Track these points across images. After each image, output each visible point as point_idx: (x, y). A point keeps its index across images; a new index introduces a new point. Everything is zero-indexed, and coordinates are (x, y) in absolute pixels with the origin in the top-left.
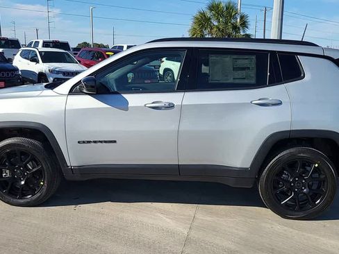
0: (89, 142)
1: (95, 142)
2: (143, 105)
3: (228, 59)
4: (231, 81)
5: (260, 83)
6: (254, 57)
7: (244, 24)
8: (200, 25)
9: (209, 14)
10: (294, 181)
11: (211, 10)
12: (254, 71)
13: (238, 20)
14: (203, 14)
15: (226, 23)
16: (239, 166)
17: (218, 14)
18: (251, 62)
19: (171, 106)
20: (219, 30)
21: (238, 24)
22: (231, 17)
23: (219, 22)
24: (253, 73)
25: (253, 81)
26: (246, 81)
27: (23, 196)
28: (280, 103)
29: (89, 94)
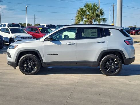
0: (50, 55)
1: (52, 55)
2: (65, 43)
3: (89, 30)
4: (90, 36)
5: (99, 37)
6: (97, 29)
7: (102, 13)
8: (81, 14)
9: (85, 9)
10: (110, 65)
11: (86, 7)
12: (97, 33)
13: (99, 11)
14: (82, 9)
15: (93, 13)
16: (94, 61)
17: (89, 9)
18: (96, 31)
19: (74, 44)
20: (90, 16)
21: (99, 14)
22: (95, 10)
23: (90, 12)
24: (96, 34)
25: (97, 36)
26: (95, 36)
27: (30, 72)
28: (104, 42)
29: (50, 41)
